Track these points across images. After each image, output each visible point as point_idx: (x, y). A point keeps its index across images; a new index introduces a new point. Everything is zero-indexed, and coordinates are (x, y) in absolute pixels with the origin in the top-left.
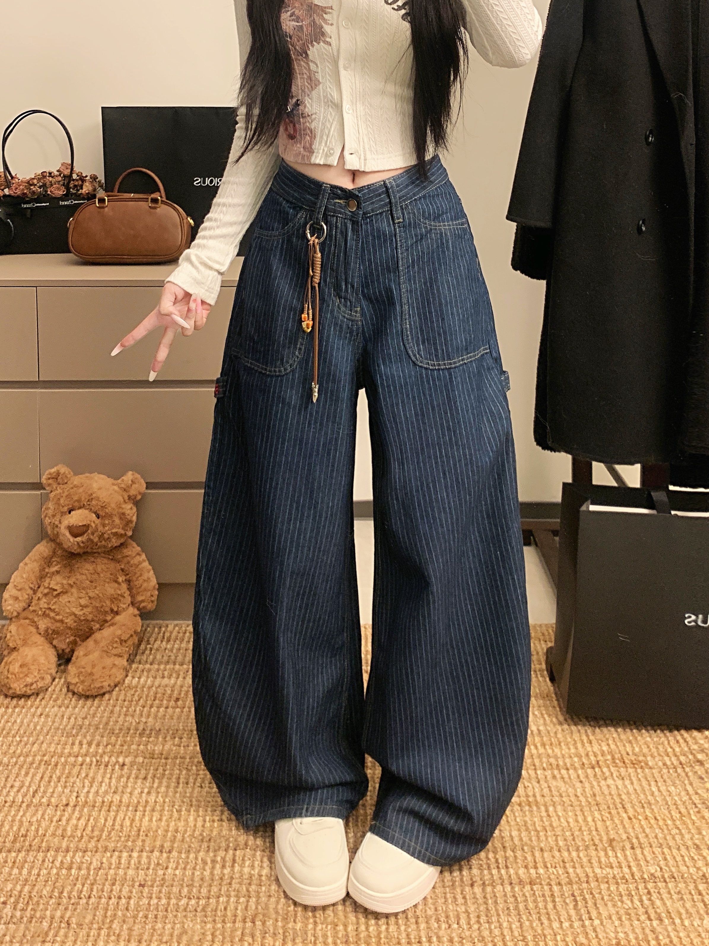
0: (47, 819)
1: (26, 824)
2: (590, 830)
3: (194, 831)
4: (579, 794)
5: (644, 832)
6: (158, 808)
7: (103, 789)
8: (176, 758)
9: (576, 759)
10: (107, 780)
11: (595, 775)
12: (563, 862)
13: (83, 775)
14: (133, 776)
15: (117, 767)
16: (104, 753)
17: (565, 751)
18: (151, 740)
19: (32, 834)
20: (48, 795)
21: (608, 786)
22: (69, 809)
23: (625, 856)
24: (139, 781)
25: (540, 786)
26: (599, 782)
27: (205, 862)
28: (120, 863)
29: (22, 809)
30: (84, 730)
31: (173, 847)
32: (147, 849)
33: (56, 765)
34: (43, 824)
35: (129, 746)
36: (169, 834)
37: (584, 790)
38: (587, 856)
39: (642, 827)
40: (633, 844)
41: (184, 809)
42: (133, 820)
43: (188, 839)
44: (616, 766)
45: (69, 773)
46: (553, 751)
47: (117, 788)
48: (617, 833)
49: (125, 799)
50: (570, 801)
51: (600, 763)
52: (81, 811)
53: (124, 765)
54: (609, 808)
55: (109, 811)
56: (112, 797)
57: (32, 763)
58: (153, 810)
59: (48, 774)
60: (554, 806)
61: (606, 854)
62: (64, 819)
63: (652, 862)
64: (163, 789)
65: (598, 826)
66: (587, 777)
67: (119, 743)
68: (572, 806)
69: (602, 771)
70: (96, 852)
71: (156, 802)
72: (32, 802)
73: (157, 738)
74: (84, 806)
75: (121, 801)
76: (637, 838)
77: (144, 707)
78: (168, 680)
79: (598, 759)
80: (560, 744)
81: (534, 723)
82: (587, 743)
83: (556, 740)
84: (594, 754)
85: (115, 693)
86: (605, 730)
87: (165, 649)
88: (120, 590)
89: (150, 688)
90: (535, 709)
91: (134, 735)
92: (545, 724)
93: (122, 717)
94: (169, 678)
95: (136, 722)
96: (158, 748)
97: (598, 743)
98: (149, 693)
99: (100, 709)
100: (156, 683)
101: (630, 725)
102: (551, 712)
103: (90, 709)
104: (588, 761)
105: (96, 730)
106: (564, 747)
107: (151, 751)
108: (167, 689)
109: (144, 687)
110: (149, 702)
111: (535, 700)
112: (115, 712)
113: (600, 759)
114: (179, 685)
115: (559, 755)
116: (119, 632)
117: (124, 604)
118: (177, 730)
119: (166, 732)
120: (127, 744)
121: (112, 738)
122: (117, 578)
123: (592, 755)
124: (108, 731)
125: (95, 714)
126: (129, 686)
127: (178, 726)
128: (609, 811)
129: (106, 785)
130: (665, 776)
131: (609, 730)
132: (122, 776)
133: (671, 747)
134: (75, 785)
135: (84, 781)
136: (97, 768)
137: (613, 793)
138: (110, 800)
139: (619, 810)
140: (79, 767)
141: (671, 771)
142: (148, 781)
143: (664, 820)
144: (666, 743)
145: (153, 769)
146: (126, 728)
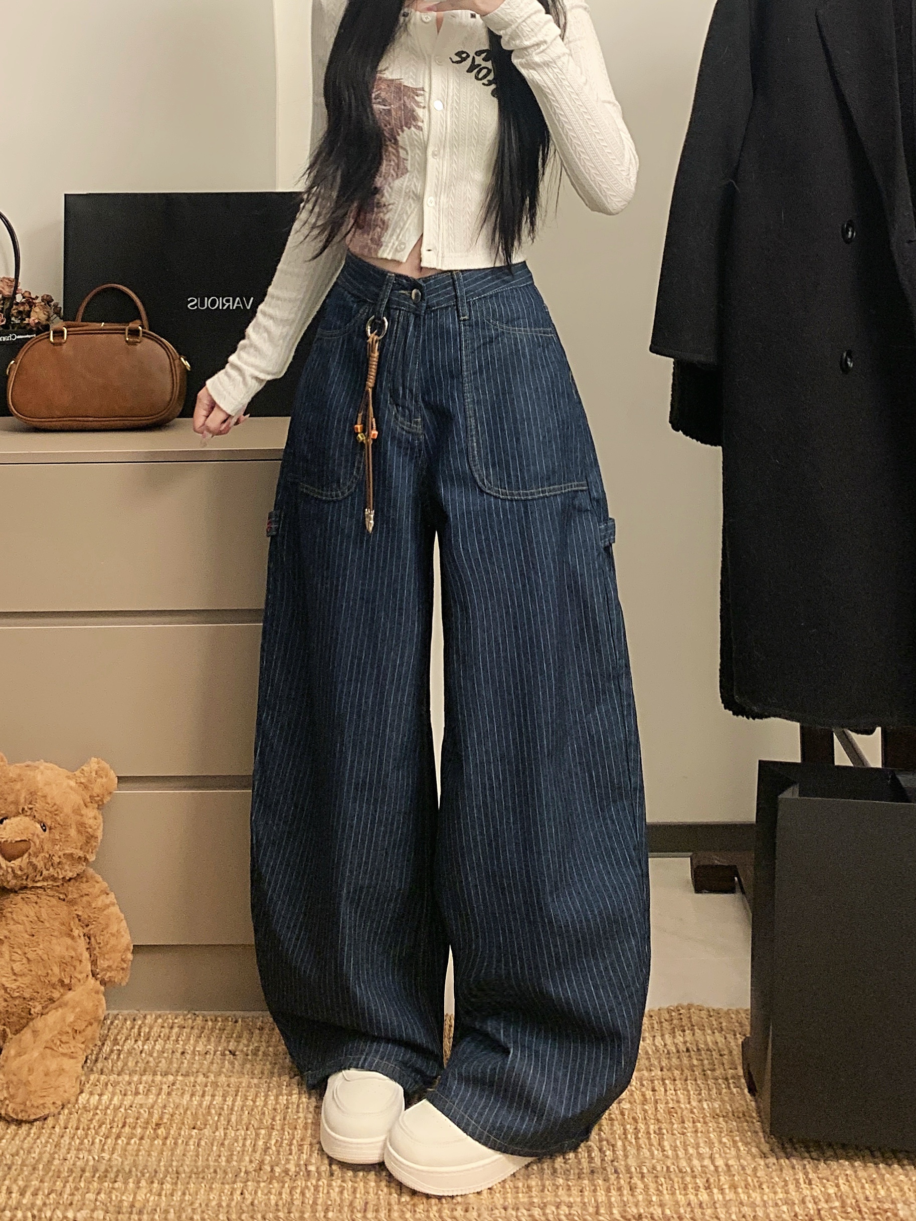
9: (784, 1208)
30: (13, 1172)
35: (83, 1195)
51: (822, 1212)
77: (107, 1138)
78: (144, 1097)
79: (820, 1207)
80: (760, 1187)
81: (720, 1155)
82: (805, 1183)
83: (755, 1181)
84: (813, 1199)
85: (61, 1117)
86: (834, 1164)
87: (141, 1052)
88: (75, 950)
89: (117, 1109)
90: (723, 1135)
91: (90, 1180)
92: (738, 1157)
93: (73, 1153)
94: (147, 1094)
95: (94, 1159)
96: (127, 1197)
97: (822, 1183)
98: (115, 1116)
99: (38, 1141)
100: (125, 1103)
101: (873, 1156)
102: (749, 1140)
103: (23, 1141)
104: (804, 1210)
105: (32, 1172)
106: (767, 1190)
107: (116, 1203)
108: (142, 1111)
109: (107, 1108)
110: (114, 1130)
111: (724, 1121)
112: (62, 1146)
113: (823, 1208)
114: (161, 1105)
115: (758, 1201)
116: (72, 1019)
117: (81, 973)
118: (156, 1172)
119: (139, 1174)
120: (80, 1191)
121: (58, 1183)
122: (71, 931)
123: (810, 1202)
124: (51, 1174)
125: (32, 1148)
126: (85, 1107)
127: (158, 1165)
131: (841, 1165)
146: (79, 1169)
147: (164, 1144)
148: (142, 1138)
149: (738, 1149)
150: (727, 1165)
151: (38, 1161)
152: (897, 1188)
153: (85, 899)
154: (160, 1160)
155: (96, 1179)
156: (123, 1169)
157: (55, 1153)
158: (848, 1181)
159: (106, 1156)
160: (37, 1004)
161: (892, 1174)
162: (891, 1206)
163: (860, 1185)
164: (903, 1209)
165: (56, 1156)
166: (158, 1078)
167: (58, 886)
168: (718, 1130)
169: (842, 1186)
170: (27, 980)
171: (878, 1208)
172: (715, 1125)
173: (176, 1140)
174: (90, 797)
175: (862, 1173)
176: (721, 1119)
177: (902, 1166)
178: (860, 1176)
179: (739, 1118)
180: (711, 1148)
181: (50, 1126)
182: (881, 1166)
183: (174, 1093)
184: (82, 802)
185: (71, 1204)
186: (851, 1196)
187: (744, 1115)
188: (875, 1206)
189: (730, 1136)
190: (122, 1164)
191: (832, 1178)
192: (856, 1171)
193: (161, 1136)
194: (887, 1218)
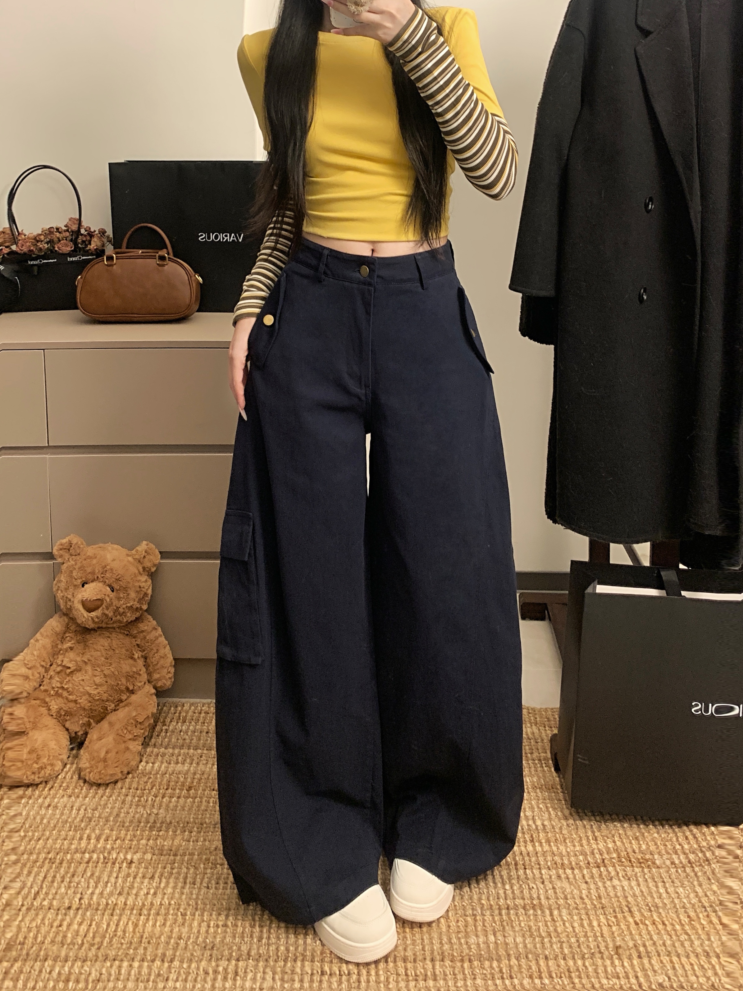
0: (47, 924)
1: (24, 930)
2: (595, 936)
3: (198, 937)
4: (584, 896)
5: (652, 939)
6: (163, 911)
8: (184, 854)
9: (581, 858)
10: (113, 880)
11: (601, 875)
12: (569, 971)
13: (89, 874)
14: (140, 875)
15: (125, 864)
16: (113, 848)
17: (570, 848)
18: (161, 833)
19: (30, 940)
20: (50, 897)
21: (614, 887)
22: (72, 912)
23: (632, 966)
24: (146, 881)
25: (545, 888)
26: (604, 883)
27: (207, 973)
28: (120, 973)
29: (21, 913)
30: (93, 823)
31: (175, 955)
32: (149, 958)
33: (61, 863)
34: (43, 930)
35: (138, 841)
36: (172, 941)
37: (589, 892)
38: (594, 964)
39: (649, 933)
40: (639, 953)
41: (188, 913)
42: (136, 925)
43: (191, 947)
44: (622, 865)
45: (75, 871)
46: (558, 849)
47: (122, 888)
48: (623, 940)
49: (130, 902)
50: (576, 903)
51: (606, 861)
52: (84, 915)
53: (131, 862)
54: (614, 911)
55: (112, 915)
56: (117, 900)
57: (36, 861)
58: (158, 914)
59: (51, 873)
60: (559, 909)
61: (612, 963)
62: (65, 924)
63: (660, 972)
64: (170, 890)
65: (604, 932)
66: (592, 877)
67: (129, 837)
68: (577, 909)
69: (607, 871)
70: (96, 961)
71: (161, 904)
72: (32, 904)
73: (167, 831)
74: (87, 909)
75: (125, 904)
76: (644, 946)
77: (156, 797)
78: (182, 766)
79: (604, 857)
80: (565, 841)
81: (540, 817)
82: (593, 839)
83: (561, 837)
84: (600, 852)
85: (128, 781)
86: (611, 825)
87: (181, 731)
88: (136, 667)
89: (163, 774)
90: (540, 802)
91: (144, 829)
92: (550, 819)
93: (134, 807)
94: (184, 763)
95: (147, 813)
96: (168, 843)
97: (604, 839)
98: (162, 781)
99: (111, 799)
100: (170, 770)
101: (636, 820)
102: (556, 806)
104: (594, 860)
105: (106, 823)
106: (569, 844)
107: (160, 847)
108: (180, 776)
110: (161, 791)
111: (540, 791)
112: (126, 802)
113: (606, 858)
114: (192, 771)
115: (564, 852)
117: (140, 682)
118: (187, 823)
119: (176, 825)
120: (137, 838)
121: (122, 832)
122: (133, 654)
123: (597, 854)
124: (118, 824)
125: (106, 804)
126: (143, 773)
127: (189, 818)
128: (614, 914)
129: (112, 886)
130: (673, 876)
131: (615, 826)
132: (128, 875)
133: (680, 844)
134: (79, 886)
135: (89, 881)
136: (104, 865)
137: (619, 894)
138: (114, 903)
139: (626, 914)
140: (85, 865)
141: (679, 871)
142: (155, 881)
143: (672, 925)
144: (674, 839)
145: (161, 867)
146: (137, 820)
147: (194, 802)
148: (179, 797)
149: (550, 813)
150: (543, 824)
151: (110, 814)
152: (653, 843)
154: (191, 814)
155: (148, 828)
156: (166, 820)
157: (122, 808)
158: (621, 839)
159: (155, 811)
161: (649, 832)
162: (651, 857)
163: (628, 841)
164: (658, 860)
165: (123, 810)
166: (191, 751)
168: (537, 797)
169: (617, 843)
170: (104, 688)
171: (642, 857)
172: (535, 794)
173: (201, 799)
174: (143, 568)
175: (629, 833)
176: (538, 790)
177: (655, 826)
179: (550, 789)
180: (533, 812)
181: (120, 787)
182: (641, 826)
183: (201, 763)
184: (137, 572)
185: (130, 848)
186: (624, 849)
187: (553, 788)
188: (639, 857)
189: (545, 803)
190: (165, 817)
191: (610, 836)
192: (625, 831)
193: (192, 795)
194: (649, 866)
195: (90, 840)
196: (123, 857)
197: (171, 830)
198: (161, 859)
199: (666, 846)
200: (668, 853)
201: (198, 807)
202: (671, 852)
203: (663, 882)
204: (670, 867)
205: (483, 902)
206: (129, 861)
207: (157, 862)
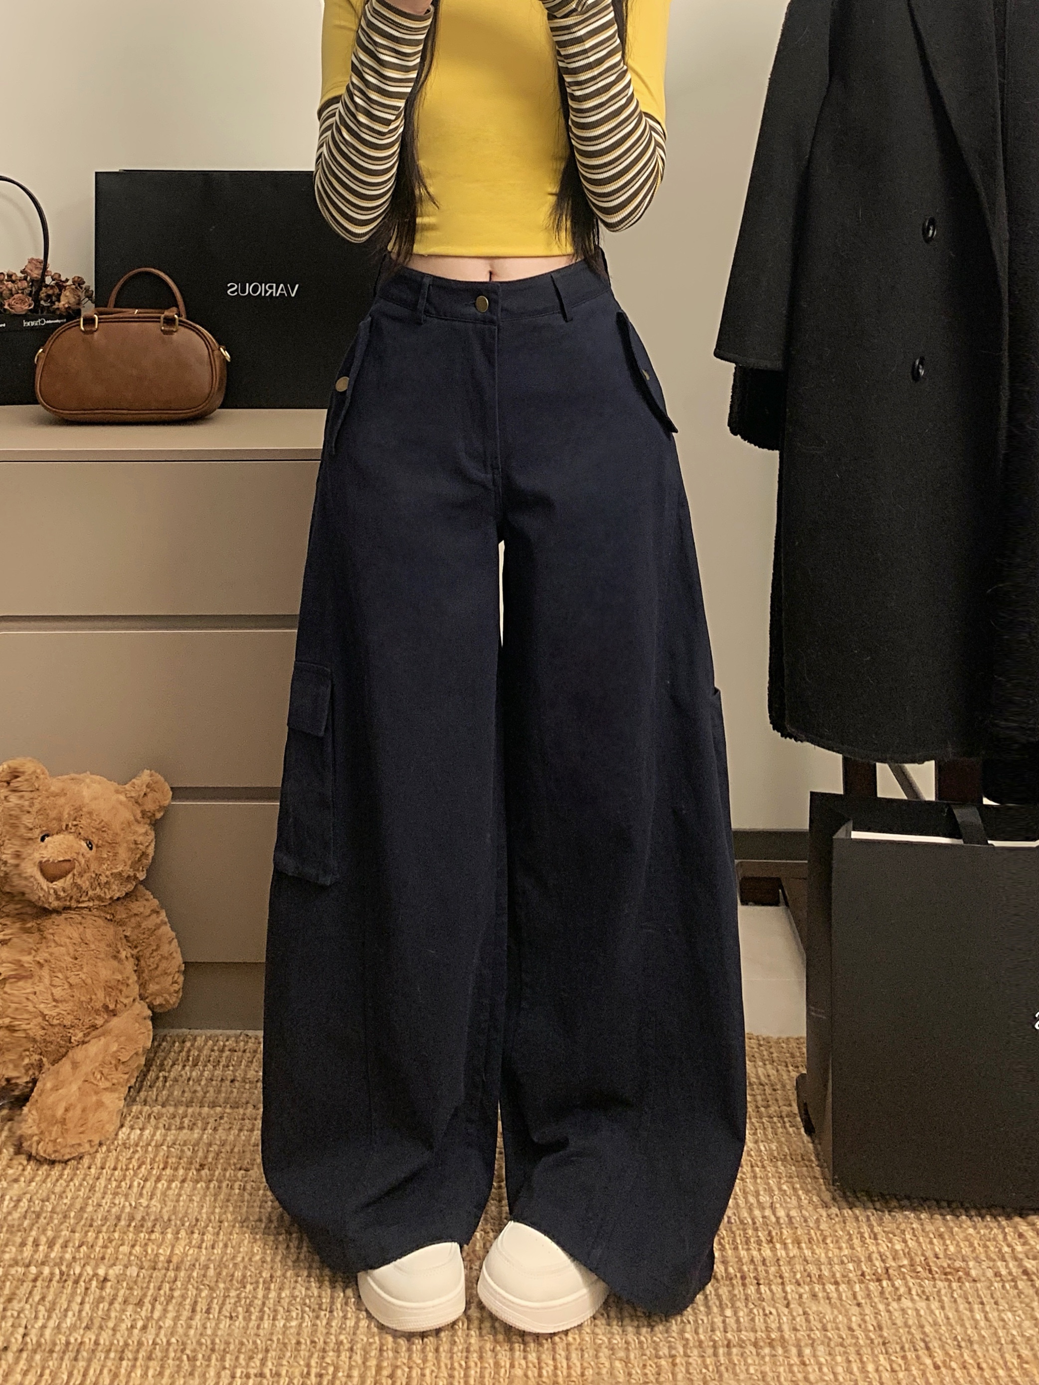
4: (854, 1326)
6: (158, 1354)
7: (69, 1321)
8: (192, 1268)
9: (850, 1266)
10: (75, 1307)
11: (881, 1293)
13: (37, 1298)
14: (120, 1299)
15: (94, 1283)
16: (74, 1258)
17: (833, 1252)
18: (153, 1237)
22: (11, 1355)
24: (130, 1308)
25: (791, 1313)
26: (887, 1304)
30: (42, 1221)
35: (116, 1248)
37: (862, 1320)
41: (200, 1356)
42: (115, 1375)
44: (916, 1277)
45: (14, 1294)
46: (813, 1253)
47: (91, 1319)
49: (105, 1339)
50: (840, 1337)
51: (890, 1271)
52: (30, 1360)
53: (105, 1280)
54: (902, 1348)
55: (76, 1359)
56: (83, 1336)
58: (150, 1358)
60: (812, 1345)
64: (168, 1322)
65: (884, 1380)
66: (868, 1296)
67: (100, 1242)
68: (842, 1345)
69: (893, 1285)
71: (154, 1344)
73: (163, 1233)
74: (35, 1352)
75: (97, 1343)
77: (146, 1180)
78: (189, 1132)
79: (888, 1265)
80: (824, 1240)
81: (781, 1205)
82: (870, 1238)
83: (818, 1233)
84: (881, 1256)
85: (99, 1156)
86: (899, 1216)
87: (189, 1079)
88: (121, 973)
89: (158, 1146)
90: (782, 1181)
91: (125, 1229)
92: (800, 1207)
93: (109, 1197)
94: (192, 1129)
95: (131, 1205)
96: (164, 1250)
97: (888, 1237)
98: (156, 1156)
99: (72, 1184)
100: (168, 1138)
101: (940, 1208)
102: (809, 1186)
103: (54, 1185)
104: (871, 1269)
105: (63, 1220)
106: (831, 1245)
107: (153, 1257)
108: (185, 1148)
109: (149, 1144)
110: (154, 1172)
111: (782, 1165)
112: (97, 1189)
113: (891, 1266)
114: (206, 1141)
115: (823, 1258)
116: (114, 1047)
117: (127, 997)
118: (197, 1220)
119: (178, 1222)
120: (114, 1243)
121: (90, 1234)
122: (118, 952)
123: (877, 1259)
124: (83, 1222)
125: (64, 1192)
126: (124, 1144)
127: (200, 1213)
128: (902, 1354)
129: (74, 1315)
130: (998, 1295)
131: (906, 1217)
132: (101, 1299)
133: (1009, 1246)
134: (22, 1315)
135: (37, 1308)
136: (61, 1285)
137: (910, 1322)
138: (79, 1341)
139: (920, 1353)
140: (31, 1284)
141: (1007, 1286)
142: (144, 1308)
143: (993, 1369)
144: (1000, 1237)
145: (154, 1287)
146: (114, 1217)
147: (208, 1188)
148: (183, 1181)
149: (799, 1199)
150: (788, 1216)
151: (71, 1207)
152: (967, 1243)
153: (133, 920)
154: (202, 1206)
155: (131, 1229)
156: (162, 1217)
157: (90, 1198)
158: (915, 1236)
159: (144, 1202)
160: (77, 1031)
161: (961, 1227)
162: (963, 1264)
163: (928, 1240)
164: (975, 1268)
165: (90, 1201)
166: (206, 1110)
167: (105, 906)
168: (777, 1175)
169: (910, 1242)
170: (68, 1006)
171: (949, 1266)
172: (774, 1169)
173: (220, 1182)
174: (142, 812)
175: (929, 1227)
176: (779, 1163)
177: (970, 1217)
178: (927, 1230)
179: (798, 1162)
180: (772, 1197)
181: (86, 1166)
182: (948, 1217)
183: (220, 1128)
184: (133, 818)
185: (103, 1258)
186: (919, 1253)
187: (803, 1159)
188: (945, 1265)
189: (790, 1182)
190: (160, 1212)
191: (897, 1232)
192: (922, 1225)
193: (204, 1178)
194: (959, 1279)
195: (37, 1245)
196: (91, 1273)
197: (169, 1230)
198: (154, 1275)
199: (988, 1247)
200: (989, 1258)
201: (216, 1195)
202: (995, 1257)
203: (982, 1303)
204: (993, 1279)
205: (687, 1335)
206: (102, 1279)
207: (147, 1280)
